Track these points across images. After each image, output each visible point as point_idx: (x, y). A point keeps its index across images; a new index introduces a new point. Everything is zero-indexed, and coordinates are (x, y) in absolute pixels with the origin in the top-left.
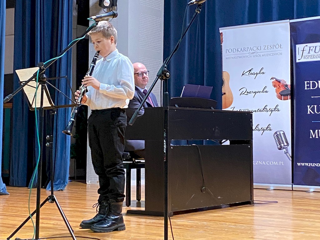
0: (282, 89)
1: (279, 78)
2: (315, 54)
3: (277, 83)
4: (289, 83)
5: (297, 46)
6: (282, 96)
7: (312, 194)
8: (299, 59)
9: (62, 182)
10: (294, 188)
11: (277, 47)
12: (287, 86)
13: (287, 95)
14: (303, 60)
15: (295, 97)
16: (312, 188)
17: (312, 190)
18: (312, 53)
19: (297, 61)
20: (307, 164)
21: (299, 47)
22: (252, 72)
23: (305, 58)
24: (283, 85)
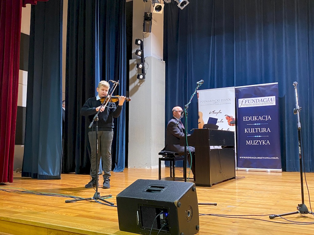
0: (231, 121)
1: (229, 115)
2: (249, 104)
3: (228, 118)
4: (234, 117)
5: (239, 100)
6: (231, 124)
7: (248, 172)
8: (240, 106)
9: (121, 167)
10: (238, 169)
11: (228, 100)
12: (233, 119)
13: (233, 123)
14: (242, 106)
15: (238, 124)
16: (248, 169)
17: (247, 170)
18: (247, 103)
19: (239, 107)
20: (245, 157)
21: (240, 100)
22: (215, 112)
23: (243, 105)
24: (231, 119)
